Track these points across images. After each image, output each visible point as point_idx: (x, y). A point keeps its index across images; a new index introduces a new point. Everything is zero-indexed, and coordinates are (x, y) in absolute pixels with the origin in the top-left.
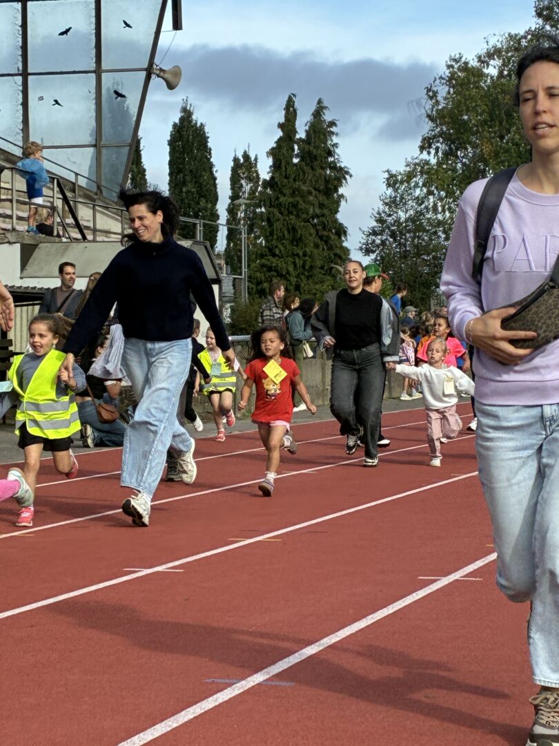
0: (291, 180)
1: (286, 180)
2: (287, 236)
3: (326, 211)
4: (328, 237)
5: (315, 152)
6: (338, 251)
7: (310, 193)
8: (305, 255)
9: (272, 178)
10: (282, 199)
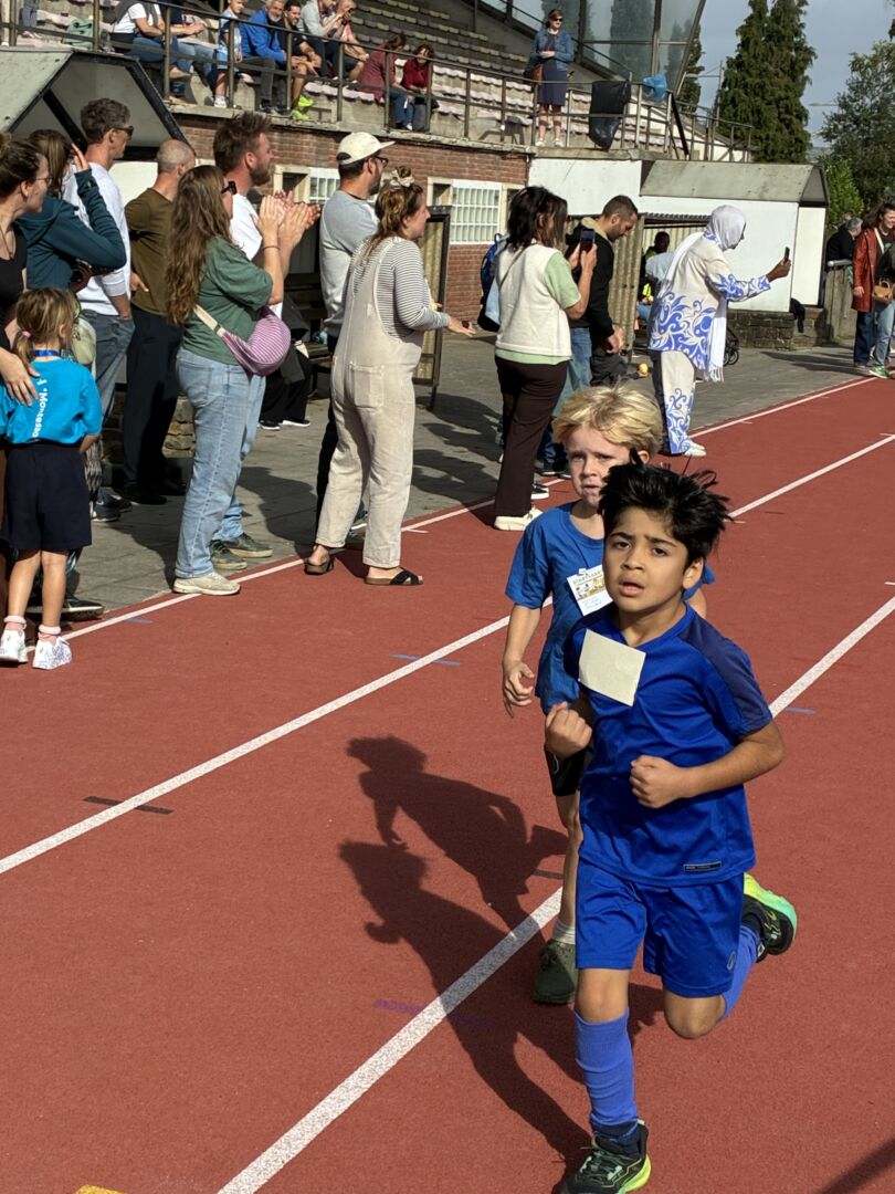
0: (759, 60)
1: (753, 61)
2: (751, 118)
3: (791, 94)
4: (791, 120)
5: (783, 31)
6: (800, 135)
7: (777, 74)
8: (767, 138)
9: (739, 57)
10: (749, 80)
